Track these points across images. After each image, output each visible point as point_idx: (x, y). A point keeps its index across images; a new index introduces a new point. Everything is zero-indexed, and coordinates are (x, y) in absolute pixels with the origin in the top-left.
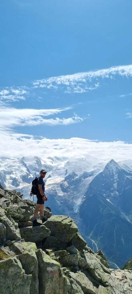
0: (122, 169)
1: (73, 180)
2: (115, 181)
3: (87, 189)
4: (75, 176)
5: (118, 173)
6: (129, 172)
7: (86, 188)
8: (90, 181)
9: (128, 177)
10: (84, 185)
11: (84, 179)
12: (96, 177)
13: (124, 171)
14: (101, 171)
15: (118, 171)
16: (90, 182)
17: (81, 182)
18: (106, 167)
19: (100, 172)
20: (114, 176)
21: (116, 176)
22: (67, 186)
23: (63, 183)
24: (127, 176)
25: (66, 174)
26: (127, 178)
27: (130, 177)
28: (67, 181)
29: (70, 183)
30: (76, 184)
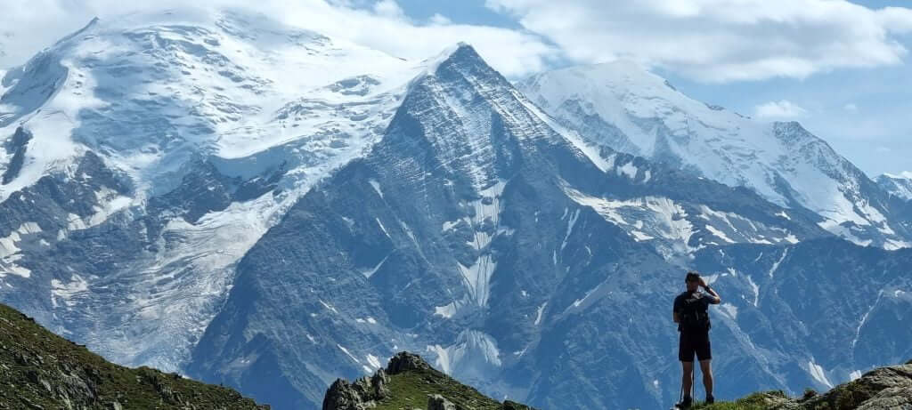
0: (545, 133)
1: (76, 222)
2: (481, 241)
3: (206, 309)
4: (100, 195)
5: (503, 175)
6: (604, 165)
7: (201, 300)
8: (240, 238)
9: (597, 204)
10: (188, 272)
11: (192, 218)
12: (303, 202)
13: (562, 153)
14: (358, 149)
15: (508, 153)
16: (239, 250)
17: (154, 250)
18: (401, 111)
19: (343, 159)
20: (471, 196)
21: (487, 202)
22: (12, 278)
24: (586, 201)
25: (13, 170)
26: (589, 210)
27: (617, 204)
28: (15, 237)
29: (51, 253)
30: (103, 268)
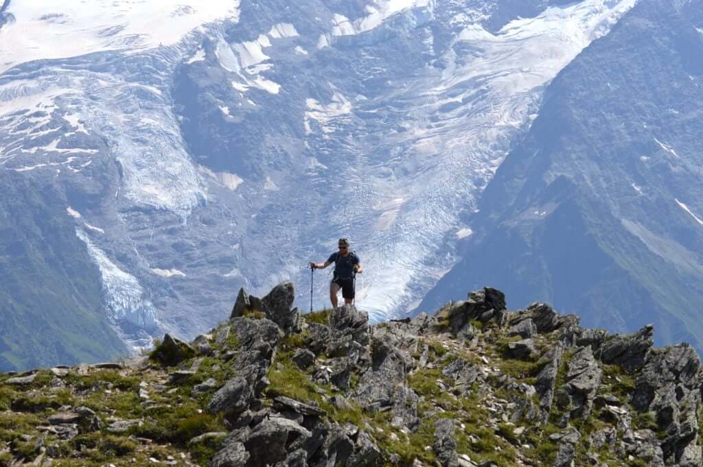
1: (343, 26)
3: (499, 144)
7: (494, 132)
8: (554, 53)
11: (493, 26)
16: (550, 68)
17: (441, 66)
22: (255, 93)
23: (213, 61)
28: (264, 41)
29: (308, 64)
30: (375, 87)
